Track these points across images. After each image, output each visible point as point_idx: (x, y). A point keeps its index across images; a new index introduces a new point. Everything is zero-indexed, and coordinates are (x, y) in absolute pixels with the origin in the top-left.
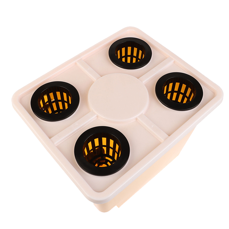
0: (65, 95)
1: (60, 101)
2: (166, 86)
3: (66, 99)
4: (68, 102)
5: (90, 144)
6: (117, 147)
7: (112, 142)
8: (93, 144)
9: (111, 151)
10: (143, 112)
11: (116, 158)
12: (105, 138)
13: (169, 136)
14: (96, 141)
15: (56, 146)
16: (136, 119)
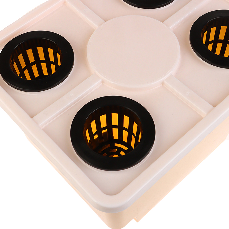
0: (51, 51)
1: (43, 61)
2: (206, 32)
3: (52, 59)
4: (56, 63)
5: (93, 124)
6: (135, 126)
7: (126, 120)
8: (98, 124)
9: (125, 134)
10: (173, 72)
11: (133, 145)
12: (117, 114)
13: (215, 106)
14: (103, 119)
15: (42, 128)
16: (163, 83)
